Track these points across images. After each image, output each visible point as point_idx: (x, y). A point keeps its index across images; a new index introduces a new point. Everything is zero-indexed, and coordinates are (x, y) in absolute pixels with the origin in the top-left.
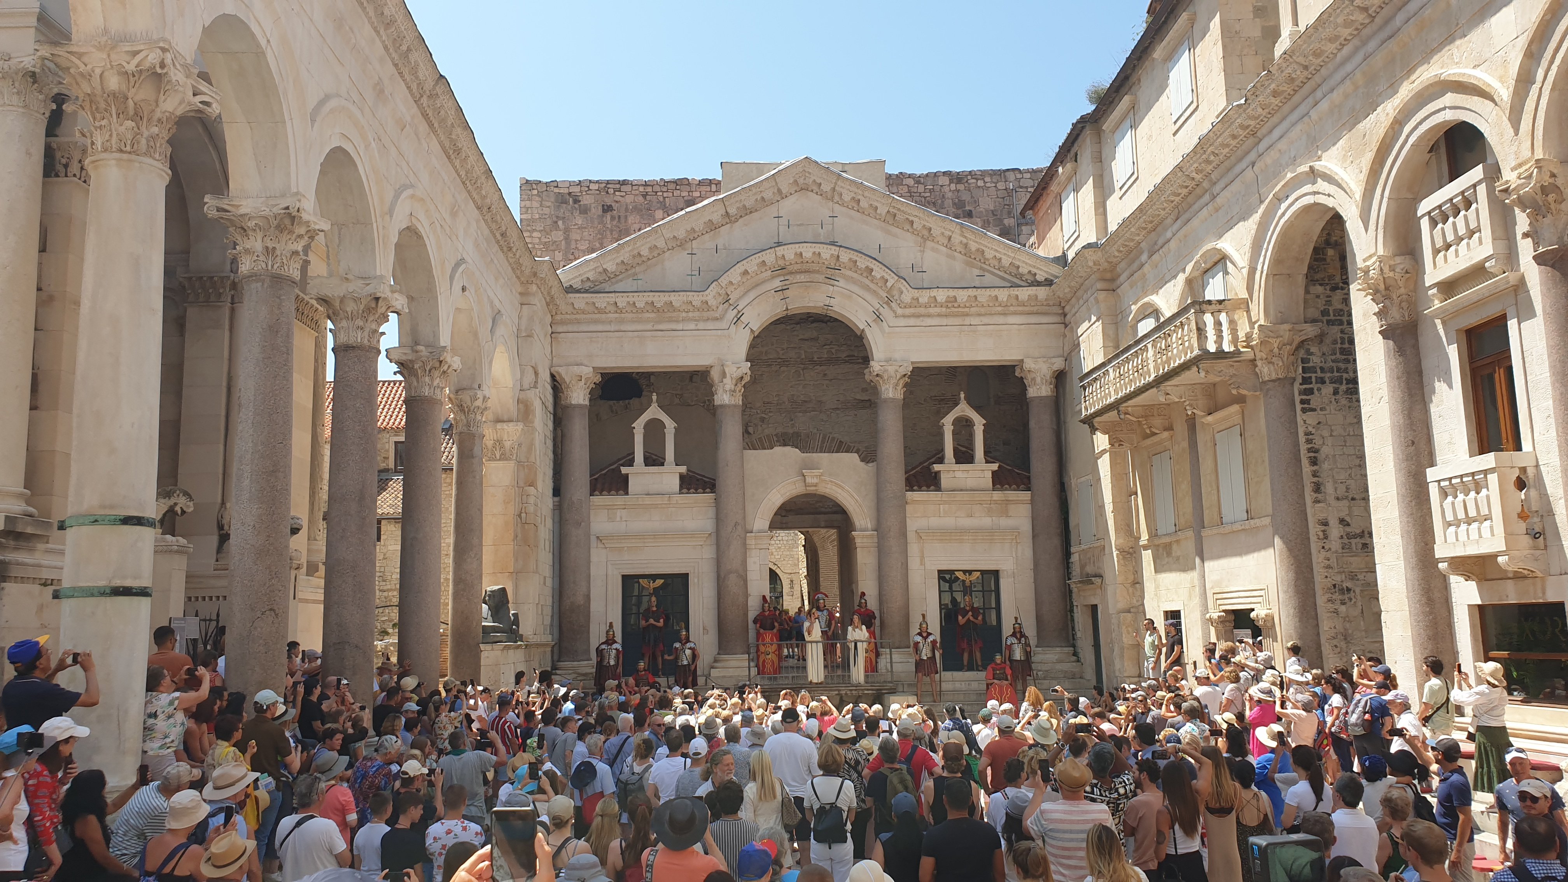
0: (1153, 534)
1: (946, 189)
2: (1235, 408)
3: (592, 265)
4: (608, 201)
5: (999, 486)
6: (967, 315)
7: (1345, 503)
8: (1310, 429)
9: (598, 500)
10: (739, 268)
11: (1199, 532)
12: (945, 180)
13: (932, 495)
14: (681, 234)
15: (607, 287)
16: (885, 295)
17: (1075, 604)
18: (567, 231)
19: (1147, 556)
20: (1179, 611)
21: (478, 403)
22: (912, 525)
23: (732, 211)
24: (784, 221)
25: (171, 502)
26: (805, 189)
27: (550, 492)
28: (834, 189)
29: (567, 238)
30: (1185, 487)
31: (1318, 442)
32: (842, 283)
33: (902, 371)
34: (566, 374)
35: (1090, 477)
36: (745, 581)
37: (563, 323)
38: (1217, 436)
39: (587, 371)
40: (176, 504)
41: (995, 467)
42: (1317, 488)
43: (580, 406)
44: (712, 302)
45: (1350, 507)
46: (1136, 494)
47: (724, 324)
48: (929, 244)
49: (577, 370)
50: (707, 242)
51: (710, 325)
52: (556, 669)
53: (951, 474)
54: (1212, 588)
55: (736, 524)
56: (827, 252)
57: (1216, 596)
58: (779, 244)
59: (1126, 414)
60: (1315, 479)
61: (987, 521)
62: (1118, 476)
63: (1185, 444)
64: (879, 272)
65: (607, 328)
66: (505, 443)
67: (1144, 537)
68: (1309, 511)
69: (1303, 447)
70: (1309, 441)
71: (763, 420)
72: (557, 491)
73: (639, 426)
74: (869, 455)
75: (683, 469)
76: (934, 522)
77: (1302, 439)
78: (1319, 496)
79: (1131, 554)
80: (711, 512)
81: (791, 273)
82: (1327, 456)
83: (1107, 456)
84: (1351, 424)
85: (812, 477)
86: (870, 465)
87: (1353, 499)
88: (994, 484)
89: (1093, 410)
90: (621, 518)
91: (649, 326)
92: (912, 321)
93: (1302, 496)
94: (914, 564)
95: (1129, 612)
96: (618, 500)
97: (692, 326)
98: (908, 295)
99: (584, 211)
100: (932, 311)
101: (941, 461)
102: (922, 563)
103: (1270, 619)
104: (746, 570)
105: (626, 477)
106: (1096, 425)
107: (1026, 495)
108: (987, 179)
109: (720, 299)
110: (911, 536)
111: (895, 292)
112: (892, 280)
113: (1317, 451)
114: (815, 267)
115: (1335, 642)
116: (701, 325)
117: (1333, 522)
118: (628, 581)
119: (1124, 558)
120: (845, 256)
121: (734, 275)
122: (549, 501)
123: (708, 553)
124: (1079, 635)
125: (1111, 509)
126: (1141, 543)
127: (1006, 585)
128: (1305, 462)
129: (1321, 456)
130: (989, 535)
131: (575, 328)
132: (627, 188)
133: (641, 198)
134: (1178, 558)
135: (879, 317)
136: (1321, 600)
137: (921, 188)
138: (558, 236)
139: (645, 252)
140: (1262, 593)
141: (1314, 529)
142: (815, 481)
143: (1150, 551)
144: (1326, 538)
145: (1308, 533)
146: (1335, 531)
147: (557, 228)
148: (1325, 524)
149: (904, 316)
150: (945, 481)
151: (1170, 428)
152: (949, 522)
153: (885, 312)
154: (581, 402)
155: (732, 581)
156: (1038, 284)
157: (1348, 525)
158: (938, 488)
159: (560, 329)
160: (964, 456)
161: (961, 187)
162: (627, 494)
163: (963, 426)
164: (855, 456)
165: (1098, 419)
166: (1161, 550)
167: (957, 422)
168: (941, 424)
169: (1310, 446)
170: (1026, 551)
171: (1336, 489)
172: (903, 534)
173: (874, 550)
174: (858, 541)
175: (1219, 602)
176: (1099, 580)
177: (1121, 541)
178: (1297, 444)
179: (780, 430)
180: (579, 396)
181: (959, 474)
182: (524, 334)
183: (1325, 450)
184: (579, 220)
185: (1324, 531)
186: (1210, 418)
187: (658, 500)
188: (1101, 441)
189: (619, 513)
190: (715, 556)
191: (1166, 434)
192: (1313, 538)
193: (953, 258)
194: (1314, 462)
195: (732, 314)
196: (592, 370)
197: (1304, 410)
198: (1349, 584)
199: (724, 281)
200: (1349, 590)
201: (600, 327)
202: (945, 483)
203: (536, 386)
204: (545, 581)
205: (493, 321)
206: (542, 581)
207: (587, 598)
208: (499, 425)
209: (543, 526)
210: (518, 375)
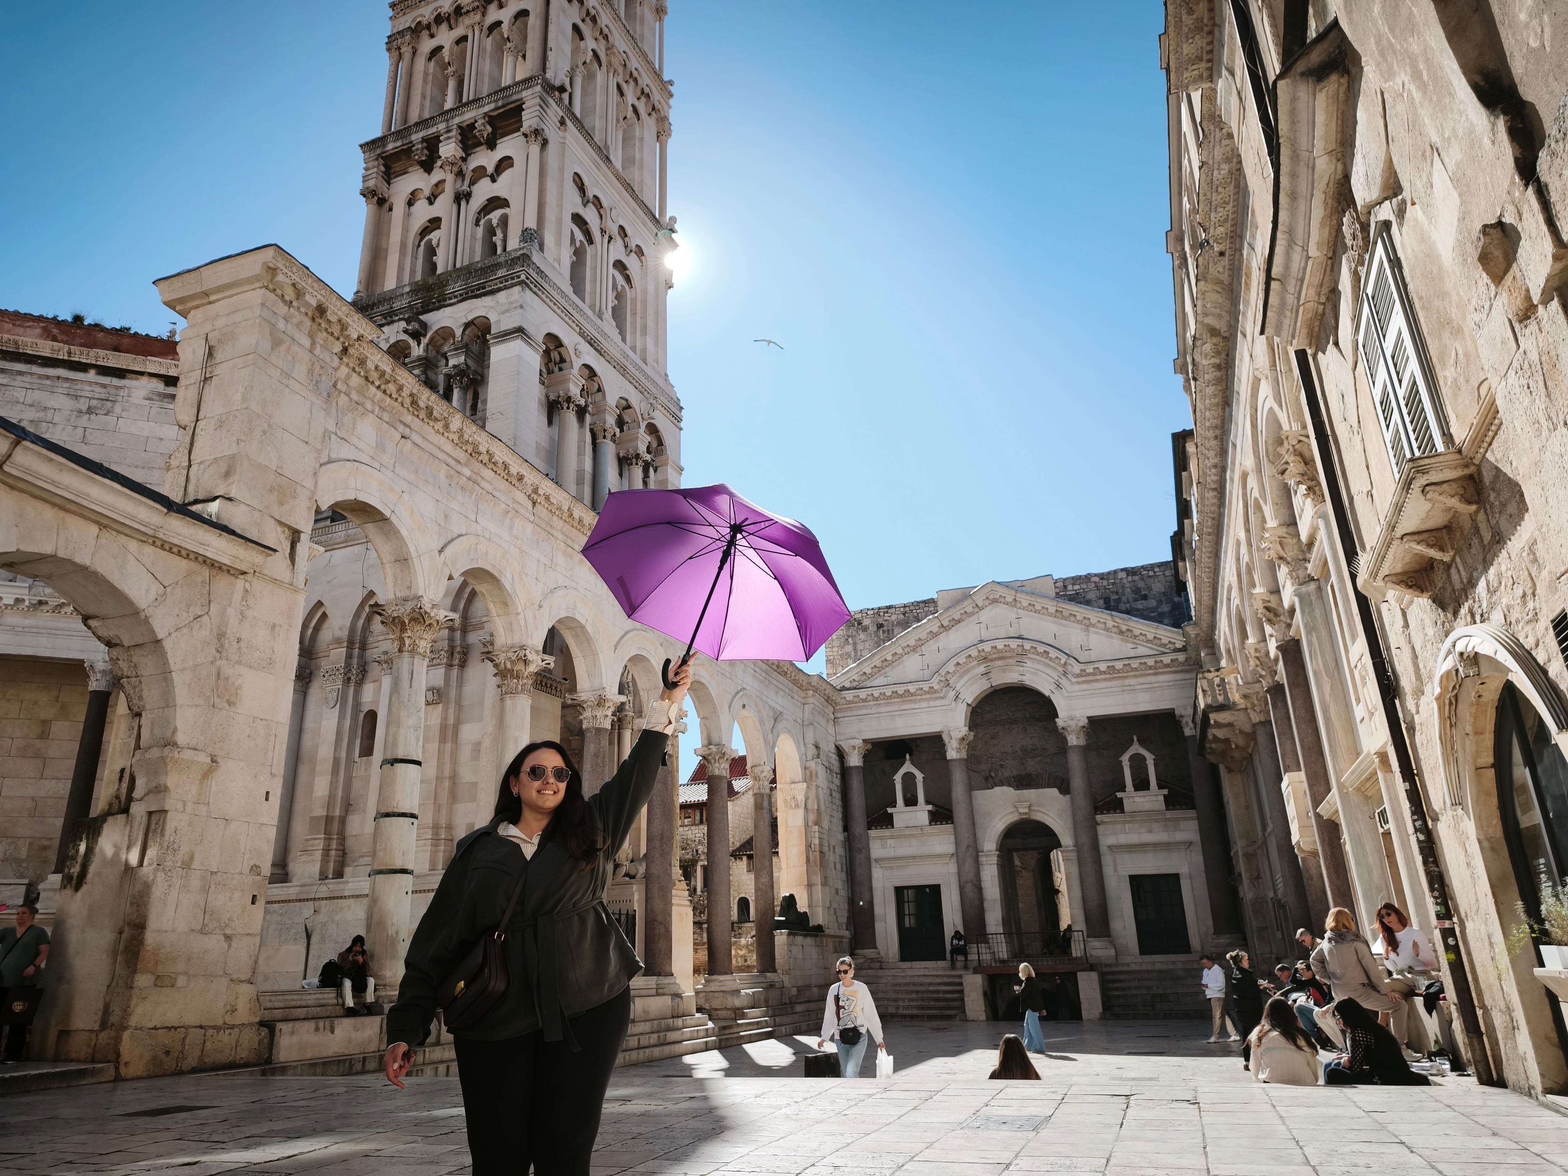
1: (1125, 581)
3: (856, 671)
4: (880, 621)
5: (1171, 807)
6: (1126, 677)
9: (873, 833)
10: (953, 662)
12: (1123, 575)
13: (1117, 817)
14: (912, 643)
15: (868, 684)
16: (1061, 669)
18: (855, 644)
21: (765, 773)
22: (1104, 842)
23: (946, 623)
24: (983, 626)
26: (995, 601)
27: (841, 829)
28: (1015, 600)
29: (855, 649)
32: (1029, 663)
33: (1081, 724)
34: (845, 745)
36: (981, 888)
37: (841, 710)
39: (859, 742)
41: (1166, 792)
43: (856, 767)
44: (936, 687)
47: (946, 701)
48: (1091, 629)
49: (852, 742)
50: (932, 646)
51: (938, 703)
53: (1131, 800)
55: (969, 846)
56: (1014, 644)
58: (982, 641)
61: (1164, 836)
64: (1053, 653)
65: (869, 711)
66: (797, 797)
71: (1002, 766)
72: (846, 828)
73: (898, 778)
74: (1065, 788)
75: (931, 807)
76: (1123, 839)
80: (952, 838)
81: (992, 660)
85: (1024, 808)
86: (1066, 796)
88: (1166, 807)
90: (890, 845)
91: (897, 708)
92: (1085, 686)
94: (1108, 871)
96: (887, 832)
97: (925, 704)
98: (1076, 668)
99: (865, 629)
100: (1098, 677)
101: (1123, 788)
102: (1115, 870)
104: (981, 881)
105: (891, 815)
107: (1192, 813)
108: (1156, 570)
109: (942, 684)
110: (1103, 849)
111: (1069, 667)
112: (1064, 658)
114: (1009, 654)
116: (932, 703)
118: (899, 891)
120: (1027, 645)
121: (950, 667)
122: (840, 836)
123: (952, 869)
127: (1185, 884)
130: (1166, 846)
131: (849, 714)
132: (893, 610)
133: (902, 616)
135: (1058, 686)
137: (1105, 583)
138: (849, 648)
139: (889, 658)
142: (1026, 810)
147: (848, 644)
149: (1078, 683)
150: (1127, 806)
152: (1134, 838)
153: (1064, 682)
154: (858, 764)
155: (970, 889)
156: (1179, 650)
158: (1121, 812)
159: (839, 715)
160: (1142, 784)
161: (1136, 578)
162: (893, 828)
163: (1138, 762)
167: (1131, 759)
168: (1119, 761)
170: (1198, 858)
172: (1097, 849)
173: (1075, 862)
174: (1063, 856)
179: (1015, 773)
180: (855, 760)
181: (1138, 799)
182: (806, 724)
184: (862, 636)
187: (914, 832)
189: (889, 841)
190: (957, 871)
193: (1111, 637)
195: (952, 694)
196: (862, 741)
199: (943, 672)
201: (864, 712)
202: (1127, 807)
203: (818, 757)
204: (837, 891)
205: (775, 720)
206: (833, 891)
207: (871, 903)
208: (793, 786)
209: (831, 854)
210: (803, 751)
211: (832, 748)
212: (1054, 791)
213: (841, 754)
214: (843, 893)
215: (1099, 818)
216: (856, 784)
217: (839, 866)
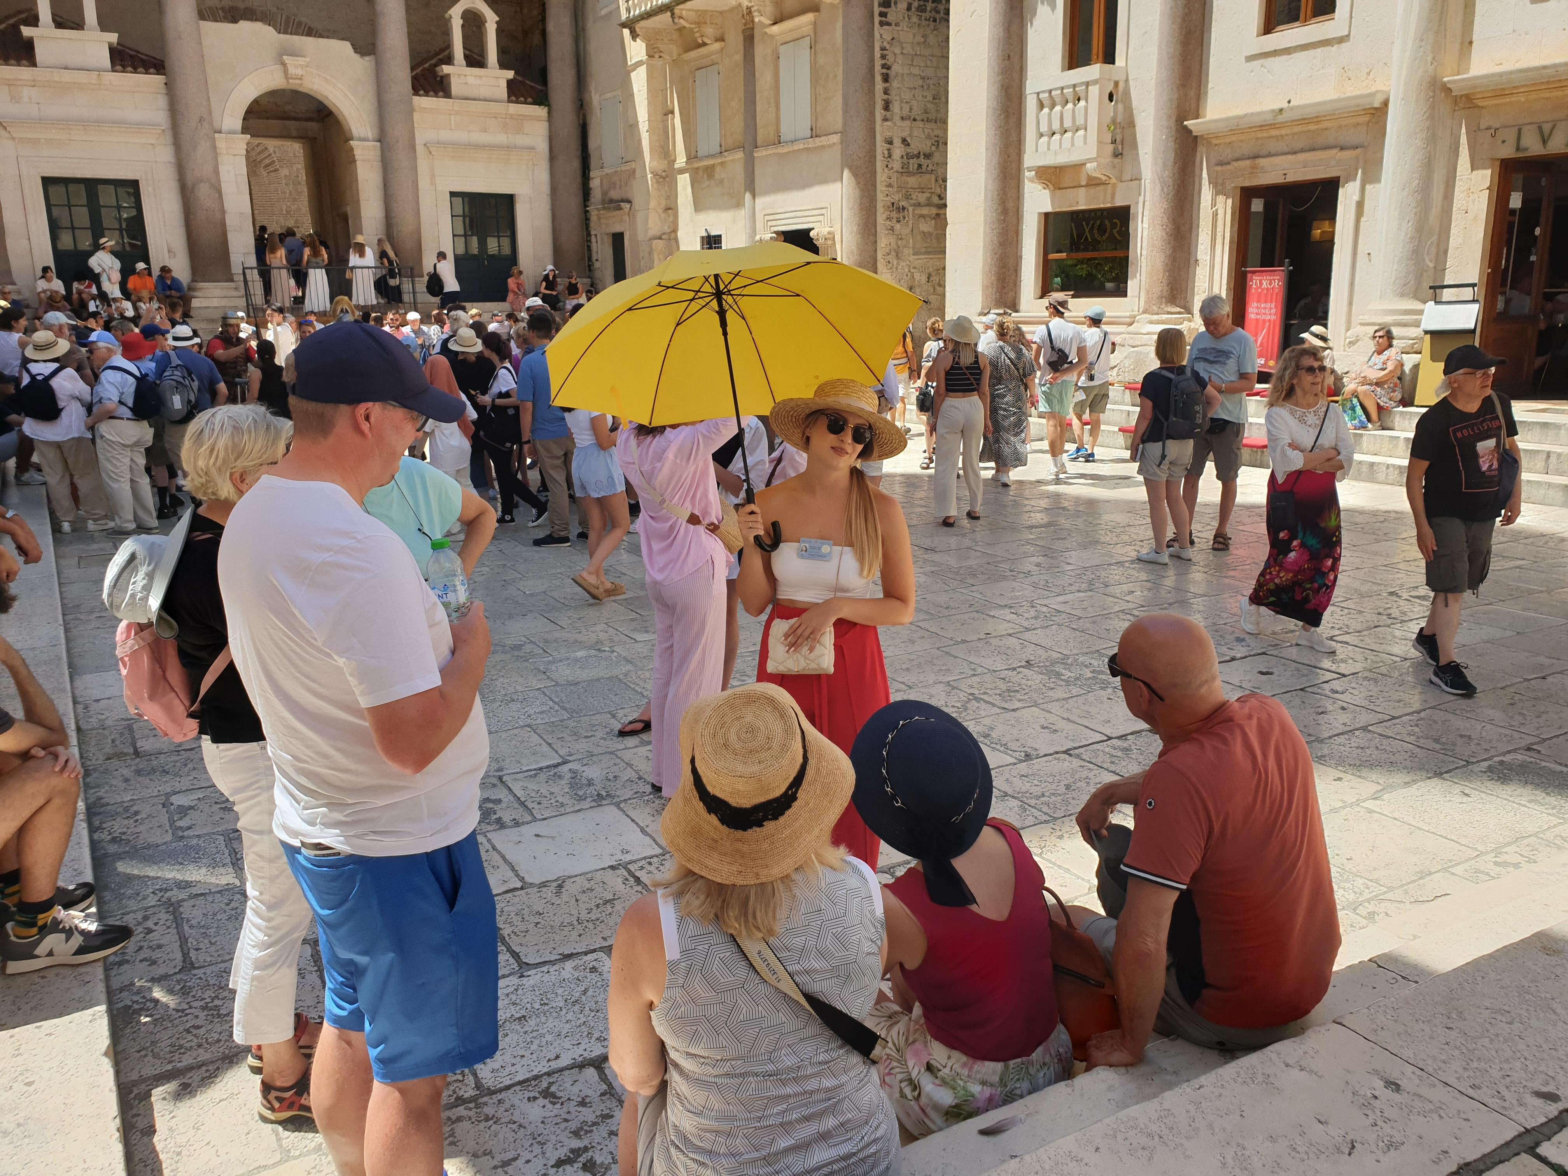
0: (692, 157)
2: (809, 17)
5: (514, 98)
7: (907, 123)
8: (885, 44)
11: (751, 153)
13: (441, 103)
17: (593, 232)
19: (684, 181)
20: (720, 236)
22: (420, 138)
30: (737, 104)
31: (890, 58)
35: (619, 92)
36: (220, 193)
38: (782, 49)
41: (510, 74)
42: (887, 107)
45: (911, 128)
46: (672, 112)
53: (462, 79)
54: (763, 209)
55: (201, 120)
57: (767, 218)
59: (680, 17)
60: (886, 97)
61: (501, 138)
62: (656, 93)
63: (739, 57)
67: (681, 160)
68: (878, 128)
69: (878, 63)
70: (883, 57)
74: (365, 46)
75: (113, 38)
76: (445, 135)
77: (877, 54)
78: (888, 114)
79: (664, 178)
80: (162, 101)
82: (897, 75)
83: (643, 70)
84: (918, 43)
85: (296, 67)
86: (367, 58)
87: (915, 120)
88: (509, 97)
89: (637, 12)
90: (30, 98)
93: (872, 113)
94: (424, 183)
95: (660, 238)
96: (22, 72)
101: (449, 61)
102: (433, 183)
103: (831, 237)
104: (219, 181)
105: (30, 41)
106: (638, 30)
107: (541, 111)
110: (420, 149)
113: (889, 68)
115: (888, 258)
117: (897, 142)
118: (51, 185)
119: (658, 182)
123: (165, 155)
124: (597, 265)
125: (646, 128)
126: (676, 166)
127: (521, 210)
128: (878, 78)
129: (892, 73)
130: (505, 153)
134: (722, 181)
136: (881, 218)
140: (822, 211)
141: (881, 147)
142: (299, 72)
143: (687, 175)
144: (890, 156)
145: (875, 151)
146: (898, 151)
148: (890, 142)
150: (456, 87)
151: (721, 39)
152: (462, 136)
155: (203, 192)
157: (908, 145)
158: (448, 95)
160: (476, 59)
162: (34, 65)
163: (474, 21)
164: (346, 46)
165: (643, 23)
166: (701, 173)
167: (466, 15)
168: (447, 16)
169: (884, 62)
170: (542, 175)
171: (901, 108)
172: (413, 147)
173: (377, 165)
174: (358, 153)
175: (770, 223)
176: (628, 206)
177: (655, 163)
178: (872, 60)
181: (470, 80)
183: (895, 68)
185: (889, 150)
186: (775, 29)
187: (81, 77)
188: (636, 50)
189: (27, 90)
190: (173, 160)
191: (717, 46)
192: (879, 157)
194: (886, 78)
197: (882, 24)
198: (903, 203)
200: (904, 208)
202: (455, 89)
212: (345, 47)
215: (416, 99)
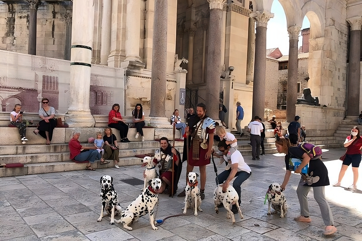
21: (296, 30)
25: (182, 60)
27: (345, 61)
34: (351, 20)
39: (359, 18)
40: (183, 61)
43: (357, 31)
49: (356, 18)
52: (346, 118)
66: (319, 44)
72: (348, 61)
122: (344, 64)
154: (357, 29)
159: (350, 5)
180: (356, 27)
182: (328, 8)
196: (361, 17)
203: (334, 25)
204: (339, 89)
205: (305, 4)
206: (336, 89)
207: (358, 96)
208: (317, 39)
209: (337, 72)
210: (324, 22)
211: (344, 22)
213: (349, 26)
214: (343, 90)
216: (356, 39)
217: (341, 78)
